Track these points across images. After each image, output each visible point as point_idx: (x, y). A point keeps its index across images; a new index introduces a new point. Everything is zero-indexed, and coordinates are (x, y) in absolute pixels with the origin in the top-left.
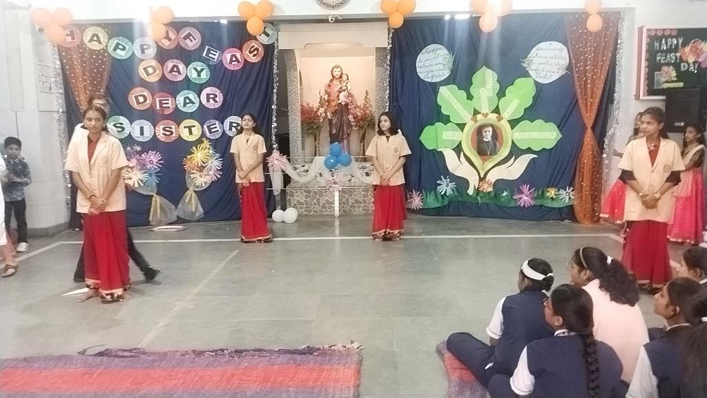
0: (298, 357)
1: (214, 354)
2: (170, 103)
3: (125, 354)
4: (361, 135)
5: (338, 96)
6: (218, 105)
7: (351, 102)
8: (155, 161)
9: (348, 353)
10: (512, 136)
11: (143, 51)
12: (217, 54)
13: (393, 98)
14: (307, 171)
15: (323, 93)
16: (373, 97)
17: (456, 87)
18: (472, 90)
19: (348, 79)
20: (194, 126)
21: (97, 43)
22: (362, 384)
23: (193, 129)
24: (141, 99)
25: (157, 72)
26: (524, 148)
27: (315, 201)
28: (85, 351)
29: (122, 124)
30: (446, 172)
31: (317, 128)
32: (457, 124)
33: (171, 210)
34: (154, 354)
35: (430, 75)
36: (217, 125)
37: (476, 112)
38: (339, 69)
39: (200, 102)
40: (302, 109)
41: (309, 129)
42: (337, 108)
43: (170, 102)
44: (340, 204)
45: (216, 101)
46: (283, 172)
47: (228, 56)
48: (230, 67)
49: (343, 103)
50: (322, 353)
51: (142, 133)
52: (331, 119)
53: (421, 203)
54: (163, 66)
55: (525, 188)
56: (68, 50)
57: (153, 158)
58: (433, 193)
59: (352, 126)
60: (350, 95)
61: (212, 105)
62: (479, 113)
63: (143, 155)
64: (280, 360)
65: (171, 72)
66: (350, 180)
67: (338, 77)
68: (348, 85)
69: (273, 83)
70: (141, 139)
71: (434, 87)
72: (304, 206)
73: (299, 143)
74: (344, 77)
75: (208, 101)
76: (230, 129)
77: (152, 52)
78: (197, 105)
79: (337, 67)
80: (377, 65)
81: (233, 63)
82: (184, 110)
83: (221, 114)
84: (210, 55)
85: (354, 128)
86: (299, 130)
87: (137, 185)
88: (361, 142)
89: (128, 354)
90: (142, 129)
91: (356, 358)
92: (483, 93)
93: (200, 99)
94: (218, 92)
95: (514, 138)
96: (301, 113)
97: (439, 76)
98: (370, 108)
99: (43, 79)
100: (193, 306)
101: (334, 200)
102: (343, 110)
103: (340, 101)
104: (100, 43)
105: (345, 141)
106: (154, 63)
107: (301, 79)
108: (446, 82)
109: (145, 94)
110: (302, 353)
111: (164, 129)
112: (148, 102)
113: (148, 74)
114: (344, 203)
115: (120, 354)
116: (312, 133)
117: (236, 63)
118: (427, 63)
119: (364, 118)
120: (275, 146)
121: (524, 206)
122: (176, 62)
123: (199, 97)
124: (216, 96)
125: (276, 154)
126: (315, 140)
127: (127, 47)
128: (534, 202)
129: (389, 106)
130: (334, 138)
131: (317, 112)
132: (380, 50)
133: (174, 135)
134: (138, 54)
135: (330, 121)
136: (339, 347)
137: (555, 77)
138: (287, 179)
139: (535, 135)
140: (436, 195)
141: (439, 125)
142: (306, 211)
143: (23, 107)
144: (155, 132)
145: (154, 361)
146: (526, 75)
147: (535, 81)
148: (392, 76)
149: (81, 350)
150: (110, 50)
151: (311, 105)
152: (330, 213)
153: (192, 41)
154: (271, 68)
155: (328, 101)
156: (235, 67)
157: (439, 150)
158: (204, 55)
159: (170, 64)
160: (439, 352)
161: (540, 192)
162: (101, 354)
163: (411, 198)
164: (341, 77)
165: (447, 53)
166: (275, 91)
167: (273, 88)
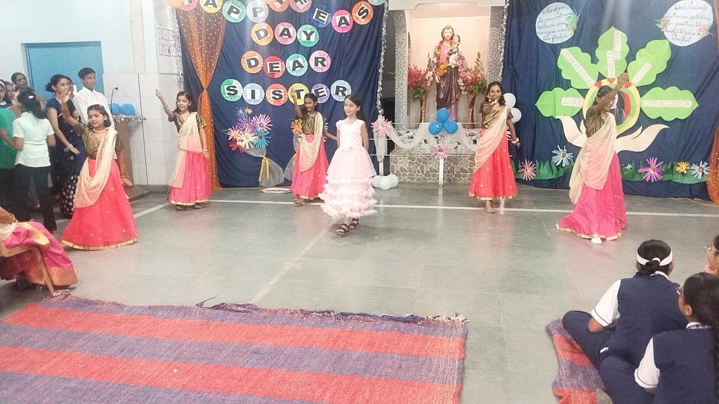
0: (401, 324)
1: (321, 315)
2: (280, 67)
3: (239, 309)
4: (470, 100)
5: (448, 59)
6: (326, 69)
7: (462, 65)
8: (265, 124)
9: (453, 325)
10: (641, 103)
11: (255, 15)
12: (327, 17)
13: (509, 61)
14: (412, 138)
15: (432, 55)
16: (485, 60)
17: (578, 49)
18: (598, 52)
19: (459, 41)
20: (303, 90)
21: (212, 6)
22: (467, 358)
23: (301, 92)
24: (253, 63)
25: (269, 35)
26: (653, 116)
27: (419, 168)
28: (202, 304)
29: (235, 87)
30: (563, 142)
31: (424, 93)
32: (577, 89)
33: (279, 172)
34: (265, 310)
35: (551, 36)
36: (324, 89)
37: (601, 77)
38: (450, 30)
39: (309, 66)
40: (409, 72)
41: (414, 94)
42: (446, 71)
43: (280, 65)
44: (444, 172)
45: (324, 65)
46: (388, 138)
47: (338, 18)
48: (339, 30)
49: (453, 67)
50: (427, 323)
51: (253, 97)
52: (440, 83)
53: (533, 174)
54: (274, 30)
55: (653, 162)
56: (185, 13)
57: (263, 122)
58: (547, 163)
59: (461, 90)
60: (461, 58)
61: (320, 69)
62: (605, 78)
63: (254, 118)
64: (384, 326)
65: (281, 35)
66: (456, 148)
67: (448, 38)
68: (460, 47)
69: (381, 47)
70: (252, 103)
71: (555, 49)
72: (407, 173)
73: (405, 108)
74: (456, 39)
75: (316, 65)
76: (337, 94)
77: (263, 15)
78: (305, 69)
79: (448, 28)
80: (492, 26)
81: (342, 26)
82: (294, 73)
83: (328, 79)
84: (320, 18)
85: (463, 93)
86: (405, 95)
87: (248, 147)
88: (470, 108)
89: (242, 309)
90: (253, 92)
91: (460, 331)
92: (610, 56)
93: (309, 63)
94: (325, 55)
95: (643, 106)
96: (408, 77)
97: (561, 37)
98: (481, 72)
99: (163, 42)
100: (300, 267)
101: (438, 168)
102: (452, 73)
103: (450, 64)
104: (215, 6)
105: (453, 107)
106: (265, 26)
107: (409, 41)
108: (569, 44)
109: (256, 57)
110: (406, 321)
111: (274, 93)
112: (259, 66)
113: (260, 38)
114: (449, 172)
115: (235, 308)
116: (418, 97)
117: (345, 25)
118: (548, 23)
119: (474, 82)
120: (380, 111)
121: (649, 181)
122: (286, 25)
123: (308, 60)
124: (324, 59)
125: (381, 119)
126: (421, 106)
127: (241, 10)
128: (662, 177)
129: (503, 69)
130: (441, 103)
131: (425, 75)
132: (495, 9)
133: (283, 99)
134: (251, 17)
135: (438, 85)
136: (443, 318)
137: (695, 39)
138: (391, 146)
139: (667, 103)
140: (551, 166)
141: (558, 90)
142: (409, 178)
143: (145, 70)
144: (265, 96)
145: (265, 317)
146: (660, 36)
147: (670, 43)
148: (508, 37)
149: (199, 302)
150: (225, 13)
151: (419, 68)
152: (433, 182)
153: (302, 4)
154: (380, 31)
155: (437, 64)
156: (344, 29)
157: (557, 117)
158: (314, 18)
159: (280, 28)
160: (549, 331)
161: (669, 166)
162: (217, 307)
163: (522, 168)
164: (452, 38)
165: (571, 11)
166: (383, 53)
167: (380, 51)
